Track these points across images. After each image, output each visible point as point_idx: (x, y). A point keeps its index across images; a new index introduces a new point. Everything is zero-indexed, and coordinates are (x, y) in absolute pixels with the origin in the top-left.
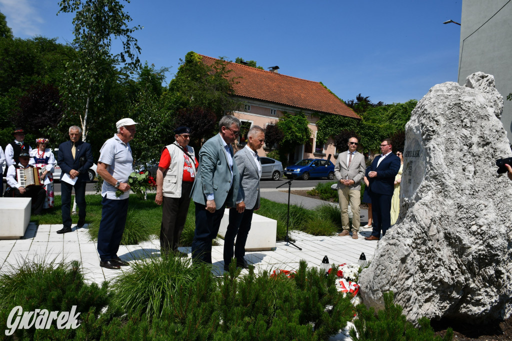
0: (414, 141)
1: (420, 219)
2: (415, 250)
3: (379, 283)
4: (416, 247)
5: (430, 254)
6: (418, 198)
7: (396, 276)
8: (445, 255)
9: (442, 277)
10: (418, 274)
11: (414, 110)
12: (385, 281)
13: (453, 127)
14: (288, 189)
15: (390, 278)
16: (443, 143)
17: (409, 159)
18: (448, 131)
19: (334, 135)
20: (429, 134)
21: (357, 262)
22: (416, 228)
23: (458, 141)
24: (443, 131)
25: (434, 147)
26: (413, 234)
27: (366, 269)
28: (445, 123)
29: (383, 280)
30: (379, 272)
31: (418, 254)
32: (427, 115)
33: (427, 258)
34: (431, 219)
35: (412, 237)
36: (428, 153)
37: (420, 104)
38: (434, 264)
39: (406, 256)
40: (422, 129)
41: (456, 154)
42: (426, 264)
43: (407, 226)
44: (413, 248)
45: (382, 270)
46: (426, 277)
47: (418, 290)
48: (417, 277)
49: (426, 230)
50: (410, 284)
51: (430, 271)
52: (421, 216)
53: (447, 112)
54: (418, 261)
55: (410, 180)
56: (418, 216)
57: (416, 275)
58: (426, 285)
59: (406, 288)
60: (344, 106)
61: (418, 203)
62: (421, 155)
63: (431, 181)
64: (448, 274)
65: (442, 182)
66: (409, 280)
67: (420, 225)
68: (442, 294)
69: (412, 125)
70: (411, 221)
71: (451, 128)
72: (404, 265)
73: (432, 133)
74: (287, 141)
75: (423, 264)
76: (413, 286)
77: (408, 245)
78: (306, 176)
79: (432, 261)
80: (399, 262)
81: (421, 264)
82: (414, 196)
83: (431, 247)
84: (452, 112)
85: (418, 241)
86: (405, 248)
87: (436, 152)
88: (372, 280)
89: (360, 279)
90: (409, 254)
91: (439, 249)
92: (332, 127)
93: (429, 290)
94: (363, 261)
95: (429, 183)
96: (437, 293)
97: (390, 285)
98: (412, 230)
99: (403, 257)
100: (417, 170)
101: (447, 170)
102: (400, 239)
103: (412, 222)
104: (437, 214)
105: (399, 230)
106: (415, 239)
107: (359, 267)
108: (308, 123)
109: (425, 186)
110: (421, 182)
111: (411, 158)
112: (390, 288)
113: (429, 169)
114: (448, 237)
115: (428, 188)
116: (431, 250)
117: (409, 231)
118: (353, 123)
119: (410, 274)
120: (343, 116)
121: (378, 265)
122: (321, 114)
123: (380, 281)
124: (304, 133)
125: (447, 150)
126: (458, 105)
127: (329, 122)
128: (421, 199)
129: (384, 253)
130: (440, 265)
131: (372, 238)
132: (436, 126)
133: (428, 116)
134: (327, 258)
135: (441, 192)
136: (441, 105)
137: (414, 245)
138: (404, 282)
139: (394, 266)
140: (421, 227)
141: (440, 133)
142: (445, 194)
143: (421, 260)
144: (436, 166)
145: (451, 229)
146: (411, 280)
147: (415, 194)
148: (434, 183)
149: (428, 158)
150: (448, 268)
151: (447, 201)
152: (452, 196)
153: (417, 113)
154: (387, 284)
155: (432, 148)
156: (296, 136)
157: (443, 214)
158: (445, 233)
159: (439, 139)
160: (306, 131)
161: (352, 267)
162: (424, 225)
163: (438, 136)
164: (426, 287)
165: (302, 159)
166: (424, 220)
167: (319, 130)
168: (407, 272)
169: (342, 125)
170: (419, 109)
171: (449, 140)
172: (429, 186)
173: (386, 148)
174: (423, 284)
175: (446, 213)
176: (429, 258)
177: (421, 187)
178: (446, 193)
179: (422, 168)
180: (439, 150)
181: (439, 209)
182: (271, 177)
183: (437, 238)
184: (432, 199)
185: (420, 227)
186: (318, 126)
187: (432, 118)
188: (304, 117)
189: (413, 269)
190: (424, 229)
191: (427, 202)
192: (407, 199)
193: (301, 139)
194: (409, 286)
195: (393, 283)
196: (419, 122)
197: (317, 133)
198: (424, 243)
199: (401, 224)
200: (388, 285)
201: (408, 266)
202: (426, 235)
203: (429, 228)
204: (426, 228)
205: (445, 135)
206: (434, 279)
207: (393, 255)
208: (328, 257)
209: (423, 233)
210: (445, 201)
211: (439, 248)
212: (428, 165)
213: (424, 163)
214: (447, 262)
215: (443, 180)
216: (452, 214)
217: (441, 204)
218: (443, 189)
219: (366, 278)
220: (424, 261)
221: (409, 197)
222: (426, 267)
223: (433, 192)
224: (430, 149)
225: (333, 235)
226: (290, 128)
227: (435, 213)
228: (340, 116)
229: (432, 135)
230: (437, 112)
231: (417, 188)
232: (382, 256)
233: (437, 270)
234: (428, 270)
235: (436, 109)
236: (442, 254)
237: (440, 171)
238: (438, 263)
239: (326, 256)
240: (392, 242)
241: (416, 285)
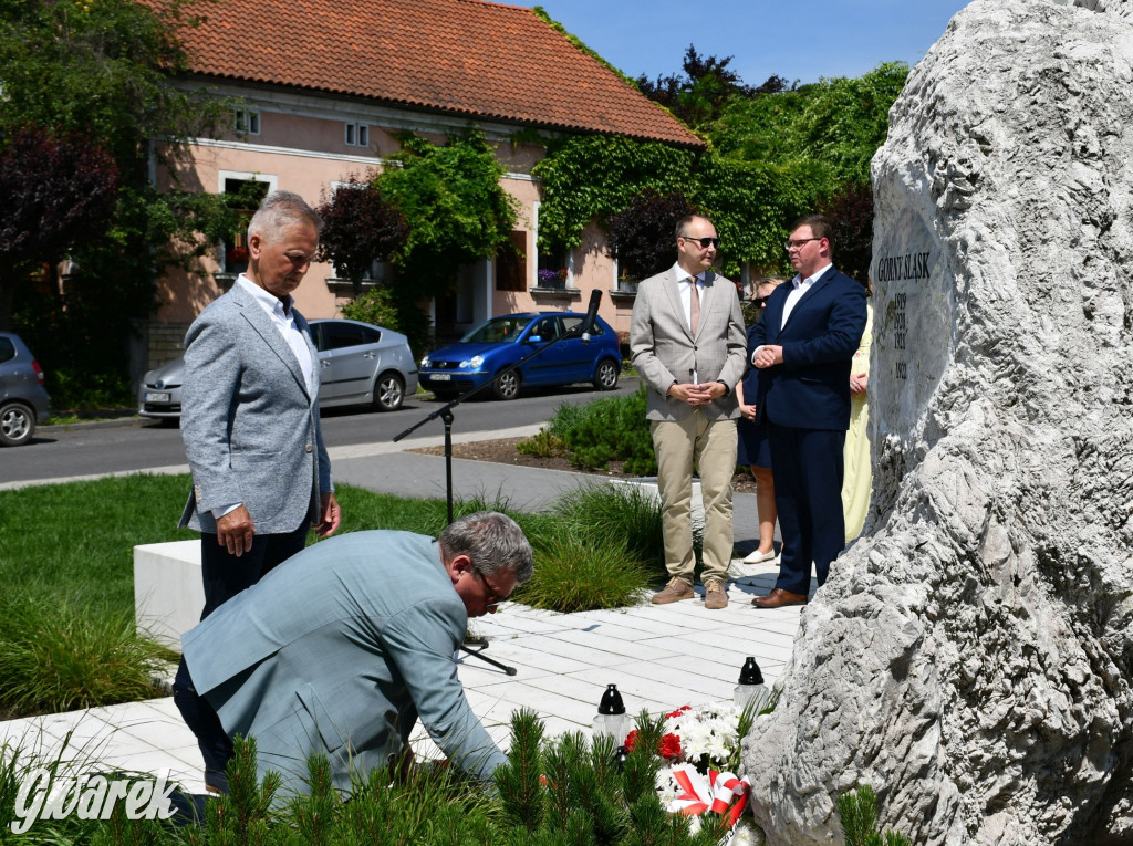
0: (908, 216)
1: (947, 508)
2: (940, 625)
3: (820, 765)
4: (942, 615)
5: (993, 634)
6: (935, 433)
7: (879, 730)
8: (1044, 632)
9: (1041, 714)
10: (956, 714)
11: (900, 100)
12: (839, 754)
13: (1042, 159)
14: (440, 440)
15: (855, 738)
16: (1009, 219)
17: (895, 288)
18: (1023, 174)
19: (605, 212)
20: (957, 191)
21: (732, 695)
22: (937, 545)
23: (1061, 209)
24: (1007, 176)
25: (979, 238)
26: (926, 567)
27: (765, 716)
28: (1010, 144)
29: (832, 751)
30: (814, 722)
31: (951, 638)
32: (945, 117)
33: (982, 650)
34: (989, 506)
35: (926, 576)
36: (959, 261)
37: (919, 76)
38: (1008, 669)
39: (909, 651)
40: (931, 173)
41: (1057, 258)
42: (980, 672)
43: (904, 538)
44: (933, 618)
45: (825, 713)
46: (983, 723)
47: (959, 771)
48: (953, 724)
49: (973, 547)
50: (931, 753)
51: (995, 695)
52: (952, 495)
53: (1018, 105)
54: (953, 666)
55: (901, 366)
56: (942, 499)
57: (950, 718)
58: (987, 750)
59: (915, 771)
60: (637, 98)
61: (937, 448)
62: (937, 268)
63: (976, 365)
64: (1061, 700)
65: (1016, 363)
66: (925, 739)
67: (950, 530)
68: (1046, 773)
69: (895, 158)
70: (915, 520)
71: (1033, 161)
72: (904, 686)
73: (969, 187)
74: (422, 250)
75: (972, 675)
76: (942, 759)
77: (913, 609)
78: (508, 383)
79: (1001, 657)
80: (886, 675)
81: (963, 675)
82: (921, 425)
83: (995, 608)
84: (1035, 102)
85: (947, 591)
86: (904, 620)
87: (986, 254)
88: (791, 755)
89: (749, 758)
90: (918, 644)
91: (1022, 613)
92: (597, 183)
93: (998, 766)
94: (752, 689)
95: (972, 372)
96: (1026, 774)
97: (858, 765)
98: (923, 552)
99: (898, 654)
100: (925, 327)
101: (1029, 319)
102: (880, 589)
103: (922, 522)
104: (1008, 485)
105: (878, 558)
106: (935, 585)
107: (739, 711)
108: (499, 172)
109: (957, 382)
110: (940, 369)
111: (902, 281)
112: (860, 775)
113: (968, 320)
114: (1049, 564)
115: (970, 391)
116: (995, 619)
117: (911, 557)
118: (675, 162)
119: (926, 716)
120: (635, 138)
121: (809, 698)
122: (548, 135)
123: (822, 754)
124: (489, 214)
125: (1026, 245)
126: (1054, 76)
127: (585, 165)
128: (945, 433)
129: (827, 651)
130: (1030, 669)
131: (781, 597)
132: (982, 157)
133: (950, 121)
134: (617, 694)
135: (1015, 401)
136: (993, 76)
137: (933, 608)
138: (909, 749)
139: (869, 691)
140: (955, 537)
141: (997, 182)
142: (1029, 409)
143: (963, 660)
144: (990, 308)
145: (1059, 536)
146: (933, 736)
147: (924, 416)
148: (987, 369)
149: (960, 279)
150: (1059, 677)
151: (1037, 432)
152: (1054, 414)
153: (911, 111)
154: (849, 761)
155: (972, 243)
156: (457, 225)
157: (1027, 481)
158: (1039, 552)
159: (995, 207)
160: (495, 203)
161: (715, 716)
162: (963, 529)
163: (992, 194)
164: (988, 756)
165: (490, 316)
166: (964, 509)
167: (545, 197)
168: (916, 710)
169: (634, 174)
170: (917, 98)
171: (1031, 208)
172: (972, 385)
173: (811, 250)
174: (976, 747)
175: (1037, 477)
176: (990, 649)
177: (945, 388)
178: (1032, 403)
179: (943, 317)
180: (997, 246)
181: (1011, 464)
182: (368, 398)
183: (1013, 573)
184: (987, 431)
185: (948, 539)
186: (542, 183)
187: (967, 129)
188: (482, 150)
189: (936, 695)
190: (963, 542)
191: (967, 442)
192: (894, 439)
193: (479, 239)
194: (927, 761)
195: (870, 758)
196: (918, 145)
197: (541, 212)
198: (969, 596)
199: (882, 534)
200: (852, 765)
201: (919, 686)
202: (974, 564)
203: (981, 537)
204: (972, 538)
205: (1014, 191)
206: (1012, 725)
207: (862, 651)
208: (618, 689)
209: (962, 558)
210: (1031, 432)
211: (1022, 609)
212: (963, 307)
213: (948, 298)
214: (1054, 657)
215: (1020, 357)
216: (1057, 478)
217: (1018, 444)
218: (1022, 392)
219: (769, 749)
220: (975, 663)
221: (904, 430)
222: (981, 684)
223: (988, 404)
224: (965, 247)
225: (633, 602)
226: (431, 197)
227: (1000, 482)
228: (622, 138)
229: (969, 194)
230: (981, 107)
231: (928, 395)
232: (820, 660)
233: (1020, 688)
234: (988, 693)
235: (977, 93)
236: (1034, 629)
237: (1006, 323)
238: (1023, 662)
239: (612, 688)
240: (852, 603)
241: (953, 755)
